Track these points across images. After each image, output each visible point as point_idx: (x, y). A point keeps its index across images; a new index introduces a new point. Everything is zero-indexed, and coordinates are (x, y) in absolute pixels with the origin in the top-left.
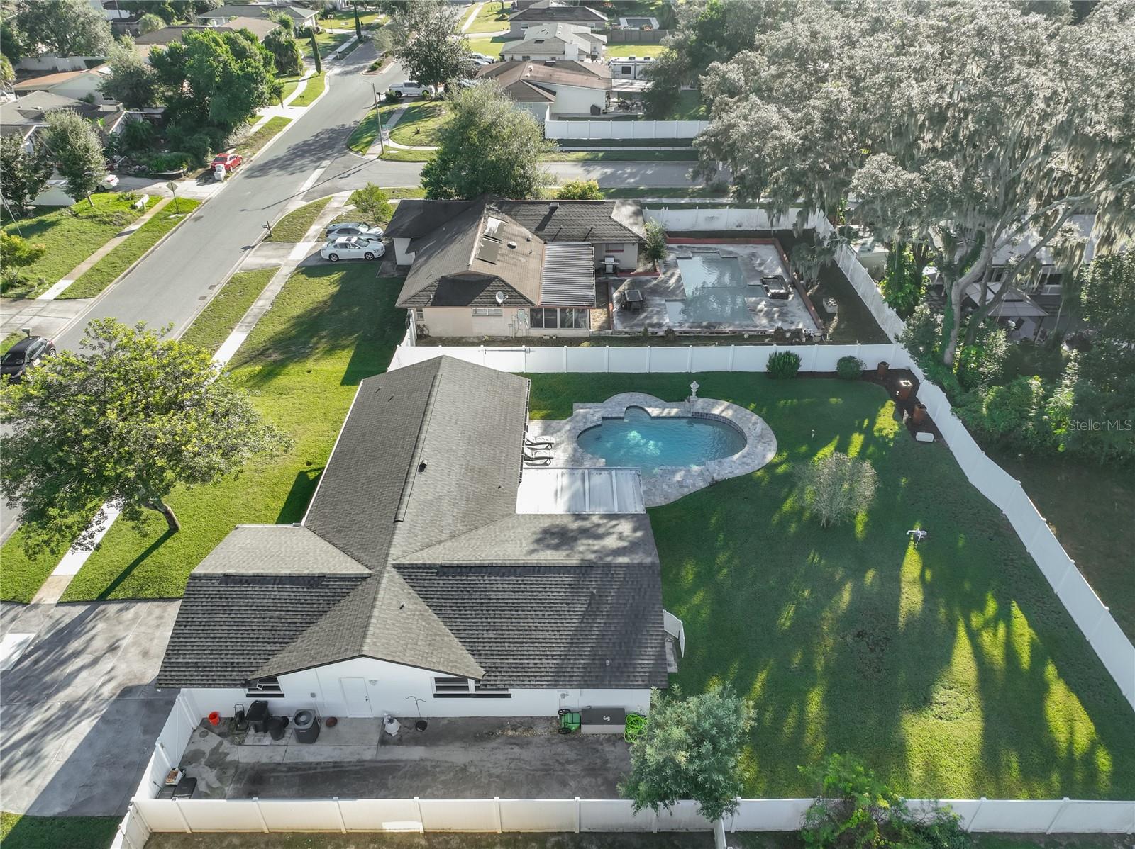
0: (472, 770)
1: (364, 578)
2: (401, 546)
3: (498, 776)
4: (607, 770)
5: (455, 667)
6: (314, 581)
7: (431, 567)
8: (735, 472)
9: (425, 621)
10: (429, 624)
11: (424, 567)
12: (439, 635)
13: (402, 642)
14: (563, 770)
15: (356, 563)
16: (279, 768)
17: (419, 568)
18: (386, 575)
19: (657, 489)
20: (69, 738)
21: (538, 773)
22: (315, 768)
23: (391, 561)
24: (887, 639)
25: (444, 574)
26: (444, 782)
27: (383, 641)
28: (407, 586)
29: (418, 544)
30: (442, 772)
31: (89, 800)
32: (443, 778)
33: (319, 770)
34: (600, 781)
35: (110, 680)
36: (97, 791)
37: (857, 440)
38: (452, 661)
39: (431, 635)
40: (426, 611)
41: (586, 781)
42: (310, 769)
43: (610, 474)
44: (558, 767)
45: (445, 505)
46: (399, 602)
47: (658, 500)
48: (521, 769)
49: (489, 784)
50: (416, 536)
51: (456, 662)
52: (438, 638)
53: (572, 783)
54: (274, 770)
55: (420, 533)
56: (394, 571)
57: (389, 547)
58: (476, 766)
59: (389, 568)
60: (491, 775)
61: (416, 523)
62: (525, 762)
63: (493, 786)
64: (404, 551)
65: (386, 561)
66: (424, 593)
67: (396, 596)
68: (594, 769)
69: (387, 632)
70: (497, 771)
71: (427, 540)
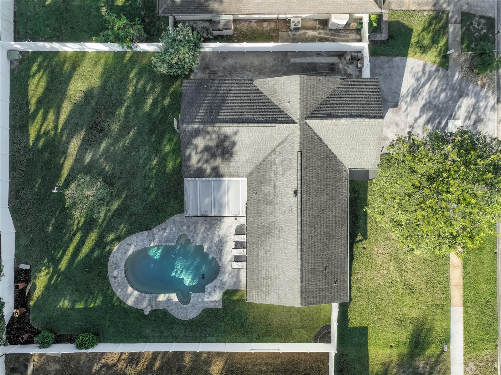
0: (257, 73)
1: (307, 118)
2: (295, 136)
3: (247, 71)
4: (209, 73)
5: (264, 82)
6: (330, 116)
7: (280, 123)
8: (135, 237)
9: (279, 99)
10: (277, 98)
11: (283, 123)
12: (272, 94)
13: (286, 86)
14: (225, 73)
15: (314, 130)
16: (326, 74)
17: (285, 122)
18: (298, 117)
19: (178, 226)
20: (408, 86)
21: (233, 72)
22: (313, 74)
23: (298, 125)
24: (91, 128)
25: (274, 120)
26: (266, 68)
27: (293, 84)
28: (289, 114)
29: (288, 140)
30: (267, 72)
31: (388, 62)
32: (267, 70)
33: (312, 73)
34: (212, 69)
35: (405, 111)
36: (386, 66)
37: (63, 265)
38: (266, 84)
39: (275, 93)
40: (279, 104)
41: (216, 69)
42: (315, 73)
43: (201, 212)
44: (226, 74)
45: (280, 170)
46: (291, 105)
47: (178, 218)
48: (239, 74)
49: (250, 68)
50: (290, 145)
51: (264, 84)
52: (272, 93)
53: (221, 68)
54: (328, 73)
55: (289, 148)
56: (296, 120)
57: (300, 134)
58: (256, 74)
59: (298, 121)
60: (250, 71)
61: (291, 153)
62: (238, 76)
63: (249, 67)
64: (293, 133)
65: (300, 125)
66: (281, 112)
67: (292, 107)
68: (214, 73)
69: (293, 88)
70: (248, 73)
71: (285, 144)
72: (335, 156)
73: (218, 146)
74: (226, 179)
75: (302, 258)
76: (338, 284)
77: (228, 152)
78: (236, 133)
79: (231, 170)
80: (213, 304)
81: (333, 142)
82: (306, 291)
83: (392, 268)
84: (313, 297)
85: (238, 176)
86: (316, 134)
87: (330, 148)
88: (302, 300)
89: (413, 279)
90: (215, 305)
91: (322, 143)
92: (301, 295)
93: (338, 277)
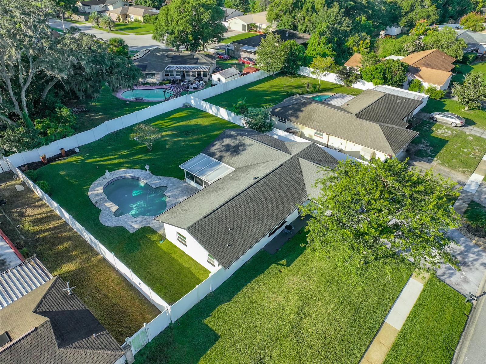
1: (301, 157)
2: (285, 159)
6: (317, 163)
7: (282, 151)
11: (284, 152)
12: (290, 146)
13: (301, 145)
19: (169, 182)
23: (291, 156)
24: (184, 132)
25: (279, 149)
27: (306, 144)
29: (279, 160)
39: (292, 146)
45: (260, 169)
50: (278, 162)
56: (292, 153)
57: (289, 159)
59: (294, 155)
65: (293, 157)
66: (287, 150)
69: (304, 145)
71: (275, 161)
72: (304, 185)
73: (234, 147)
74: (223, 164)
75: (222, 206)
76: (231, 248)
77: (237, 152)
78: (250, 145)
79: (231, 161)
80: (130, 227)
81: (309, 177)
82: (201, 226)
83: (293, 302)
84: (201, 234)
85: (231, 166)
86: (300, 168)
87: (304, 180)
88: (191, 226)
89: (308, 328)
90: (130, 229)
91: (301, 173)
92: (195, 223)
93: (236, 244)
